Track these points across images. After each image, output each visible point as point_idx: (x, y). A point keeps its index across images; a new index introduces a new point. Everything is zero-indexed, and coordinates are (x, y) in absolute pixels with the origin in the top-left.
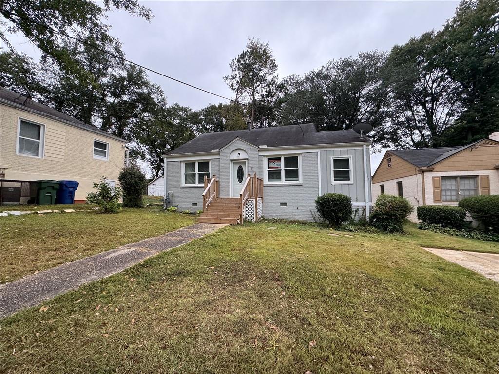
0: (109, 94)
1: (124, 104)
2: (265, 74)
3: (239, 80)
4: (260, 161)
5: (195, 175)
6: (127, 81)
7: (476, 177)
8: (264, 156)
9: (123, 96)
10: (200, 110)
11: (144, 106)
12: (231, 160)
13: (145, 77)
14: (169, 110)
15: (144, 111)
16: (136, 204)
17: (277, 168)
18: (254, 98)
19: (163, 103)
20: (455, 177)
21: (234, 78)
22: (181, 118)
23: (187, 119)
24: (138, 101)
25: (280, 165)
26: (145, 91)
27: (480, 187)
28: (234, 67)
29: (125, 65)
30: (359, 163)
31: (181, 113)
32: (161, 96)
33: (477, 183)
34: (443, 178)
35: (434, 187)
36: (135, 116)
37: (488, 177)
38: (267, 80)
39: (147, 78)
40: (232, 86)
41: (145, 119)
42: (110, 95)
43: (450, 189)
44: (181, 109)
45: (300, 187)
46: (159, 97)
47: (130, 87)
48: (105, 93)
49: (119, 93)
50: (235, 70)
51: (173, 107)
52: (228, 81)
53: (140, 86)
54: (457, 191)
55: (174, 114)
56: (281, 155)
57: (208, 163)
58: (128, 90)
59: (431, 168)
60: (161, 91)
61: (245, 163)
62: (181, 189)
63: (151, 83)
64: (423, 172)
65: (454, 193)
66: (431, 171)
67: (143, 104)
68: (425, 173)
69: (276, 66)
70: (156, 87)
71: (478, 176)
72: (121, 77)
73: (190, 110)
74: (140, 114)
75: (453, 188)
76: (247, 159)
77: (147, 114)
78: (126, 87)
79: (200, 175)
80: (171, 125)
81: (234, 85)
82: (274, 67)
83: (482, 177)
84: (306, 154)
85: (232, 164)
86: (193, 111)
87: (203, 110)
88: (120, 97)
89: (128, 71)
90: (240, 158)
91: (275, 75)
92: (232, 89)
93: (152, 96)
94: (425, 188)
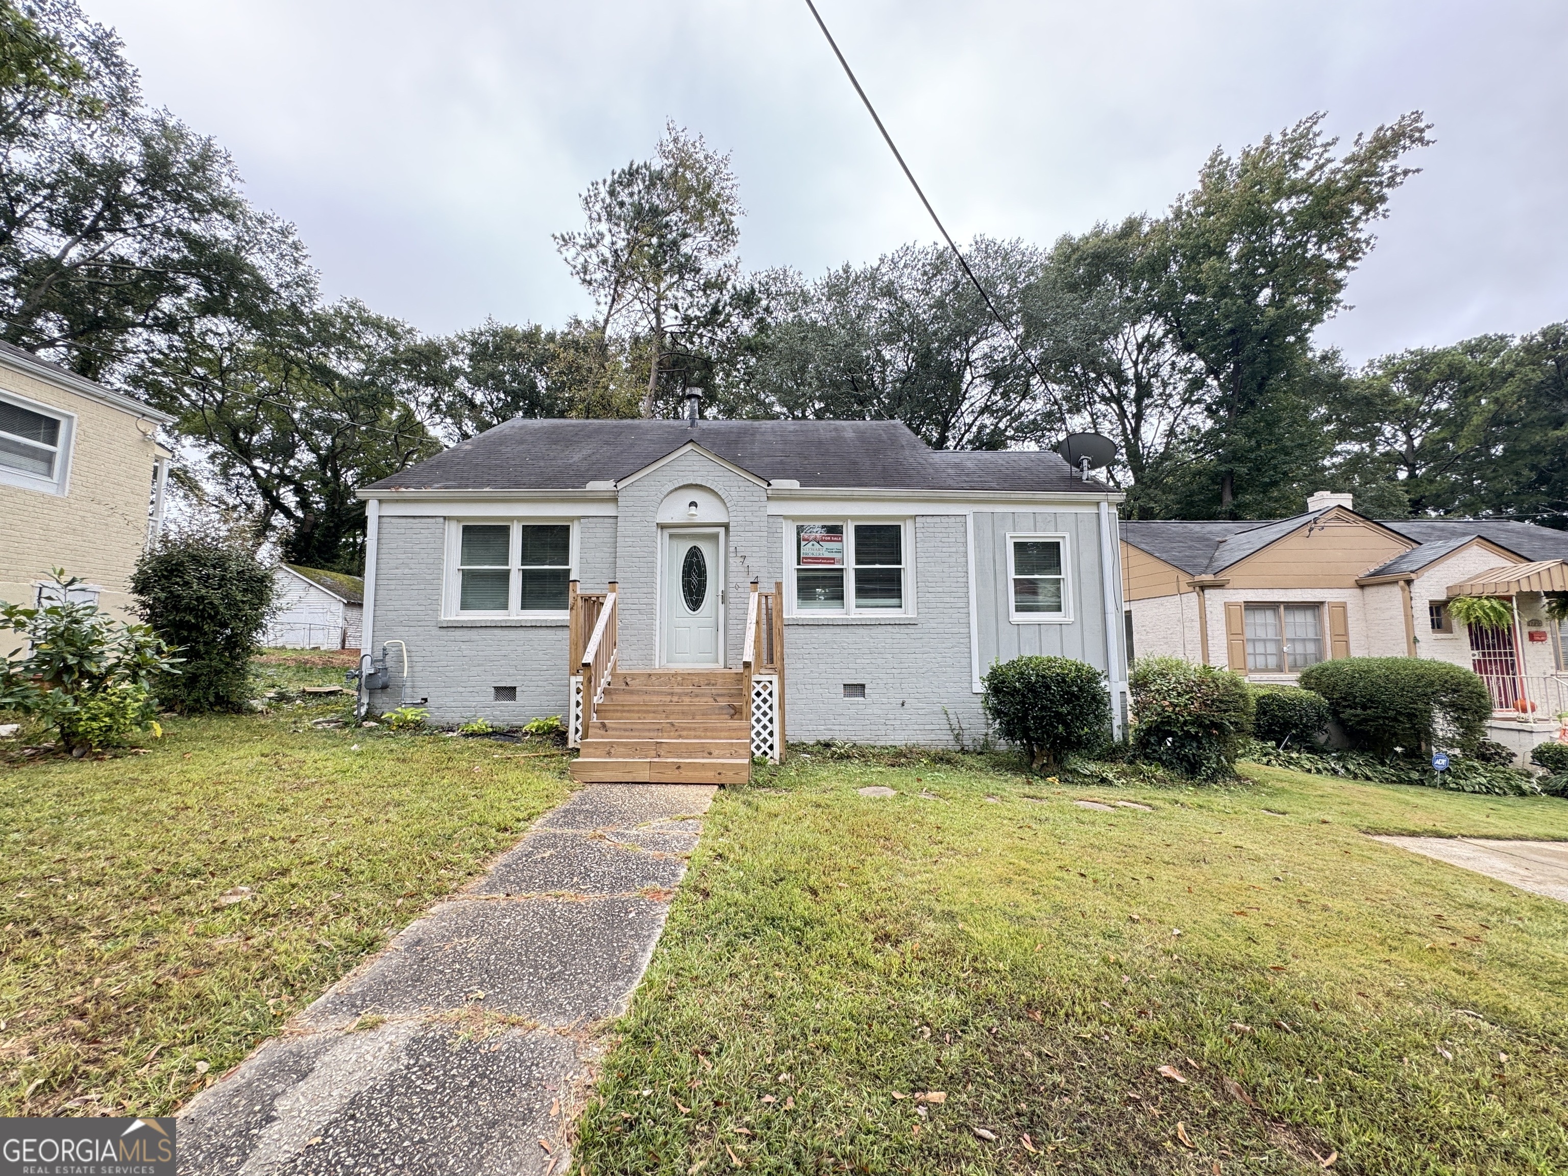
0: (39, 218)
1: (113, 268)
2: (699, 250)
3: (608, 254)
4: (774, 536)
5: (504, 576)
6: (141, 182)
7: (1315, 606)
8: (785, 517)
9: (108, 237)
10: (452, 336)
11: (209, 290)
12: (662, 527)
13: (226, 180)
14: (322, 323)
15: (207, 308)
16: (217, 695)
17: (832, 560)
18: (658, 319)
19: (301, 290)
20: (1273, 606)
21: (592, 246)
22: (371, 357)
23: (396, 363)
24: (185, 266)
25: (840, 551)
26: (223, 234)
27: (1328, 632)
28: (598, 207)
29: (135, 120)
30: (1089, 558)
31: (370, 338)
32: (297, 262)
33: (1319, 620)
34: (1251, 606)
35: (1230, 633)
36: (169, 325)
37: (1343, 606)
38: (705, 271)
39: (236, 186)
40: (585, 270)
41: (211, 340)
42: (45, 225)
43: (1264, 637)
44: (376, 325)
45: (911, 630)
46: (286, 266)
47: (149, 207)
48: (20, 211)
49: (95, 222)
50: (600, 220)
51: (338, 312)
52: (571, 253)
53: (198, 209)
54: (1279, 642)
55: (342, 337)
56: (845, 518)
57: (566, 529)
58: (140, 217)
59: (1221, 577)
60: (295, 246)
61: (715, 537)
62: (443, 632)
63: (254, 208)
64: (1203, 587)
65: (1271, 648)
66: (1220, 586)
67: (207, 284)
68: (1206, 592)
69: (733, 233)
70: (277, 226)
71: (1322, 603)
72: (112, 160)
73: (410, 331)
74: (190, 319)
75: (1271, 634)
76: (726, 526)
77: (222, 325)
78: (130, 204)
79: (527, 576)
80: (326, 375)
81: (591, 267)
82: (727, 233)
83: (1334, 605)
84: (929, 519)
85: (662, 540)
86: (419, 339)
87: (462, 338)
88: (99, 238)
89: (146, 143)
90: (697, 520)
91: (730, 258)
92: (584, 281)
93: (254, 259)
94: (1209, 633)
